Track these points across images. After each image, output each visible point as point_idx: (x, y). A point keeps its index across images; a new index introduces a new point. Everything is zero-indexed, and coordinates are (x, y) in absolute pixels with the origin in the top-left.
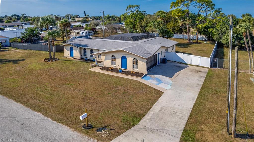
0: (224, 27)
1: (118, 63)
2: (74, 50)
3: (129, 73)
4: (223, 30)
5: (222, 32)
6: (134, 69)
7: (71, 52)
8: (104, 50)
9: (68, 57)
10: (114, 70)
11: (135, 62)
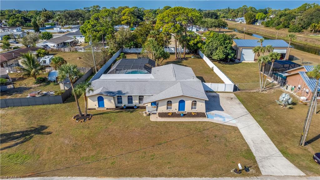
0: (215, 43)
1: (175, 107)
2: (104, 100)
3: (190, 115)
4: (214, 46)
5: (214, 49)
6: (193, 110)
7: (100, 102)
8: (151, 95)
9: (96, 109)
10: (174, 115)
11: (194, 104)
